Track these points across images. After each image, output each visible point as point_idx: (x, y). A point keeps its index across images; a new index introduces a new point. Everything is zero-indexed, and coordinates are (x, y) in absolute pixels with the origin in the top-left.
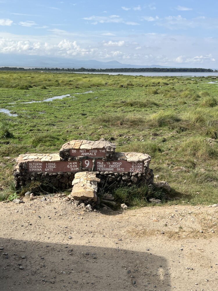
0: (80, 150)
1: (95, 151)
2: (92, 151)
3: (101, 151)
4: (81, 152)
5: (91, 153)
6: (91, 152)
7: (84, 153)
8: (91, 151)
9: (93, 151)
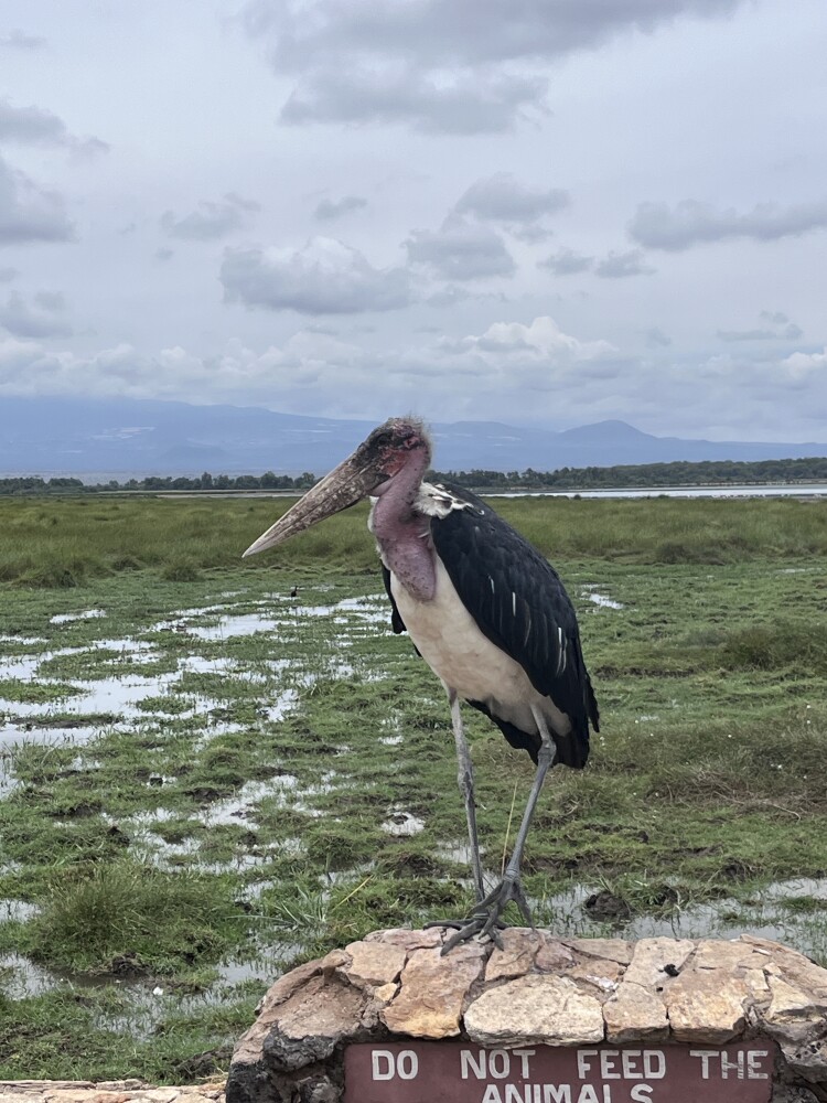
0: (466, 1055)
1: (640, 1068)
2: (606, 1066)
3: (715, 1064)
4: (481, 1075)
5: (588, 1088)
6: (594, 1077)
7: (511, 1089)
8: (595, 1062)
9: (619, 1069)
